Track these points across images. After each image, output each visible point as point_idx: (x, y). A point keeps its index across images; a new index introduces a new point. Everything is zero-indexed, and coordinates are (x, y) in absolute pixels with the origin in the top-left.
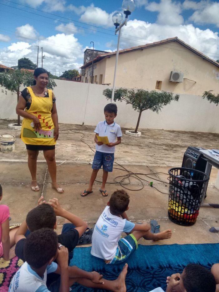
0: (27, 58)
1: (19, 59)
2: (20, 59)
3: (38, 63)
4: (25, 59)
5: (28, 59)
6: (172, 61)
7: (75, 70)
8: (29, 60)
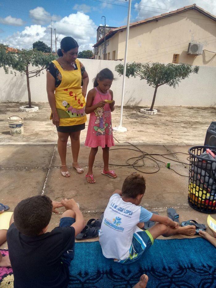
2: (35, 43)
3: (51, 45)
4: (39, 42)
5: (42, 42)
6: (190, 31)
7: (89, 50)
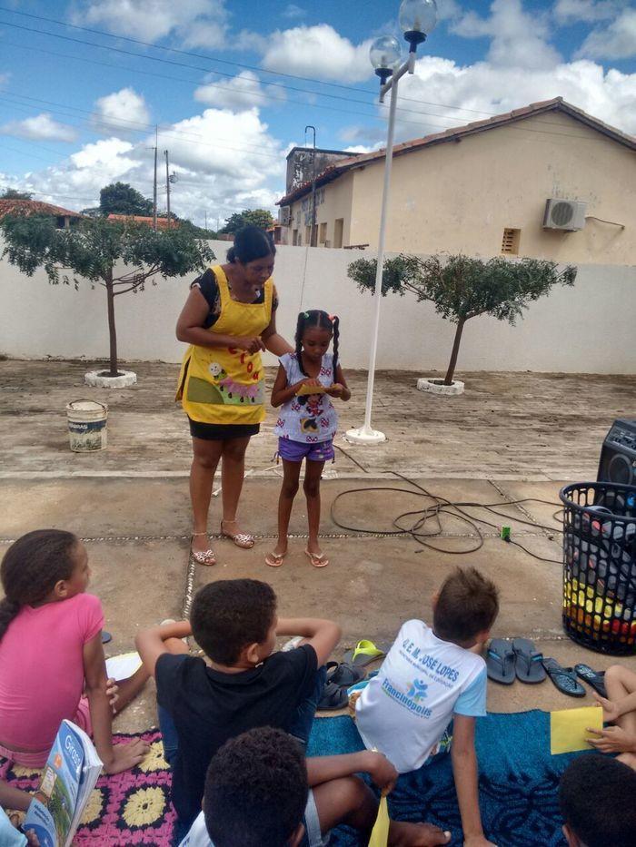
0: (124, 182)
1: (103, 187)
2: (107, 188)
3: (155, 195)
4: (120, 186)
5: (127, 186)
6: (549, 168)
7: (261, 211)
8: (132, 189)
